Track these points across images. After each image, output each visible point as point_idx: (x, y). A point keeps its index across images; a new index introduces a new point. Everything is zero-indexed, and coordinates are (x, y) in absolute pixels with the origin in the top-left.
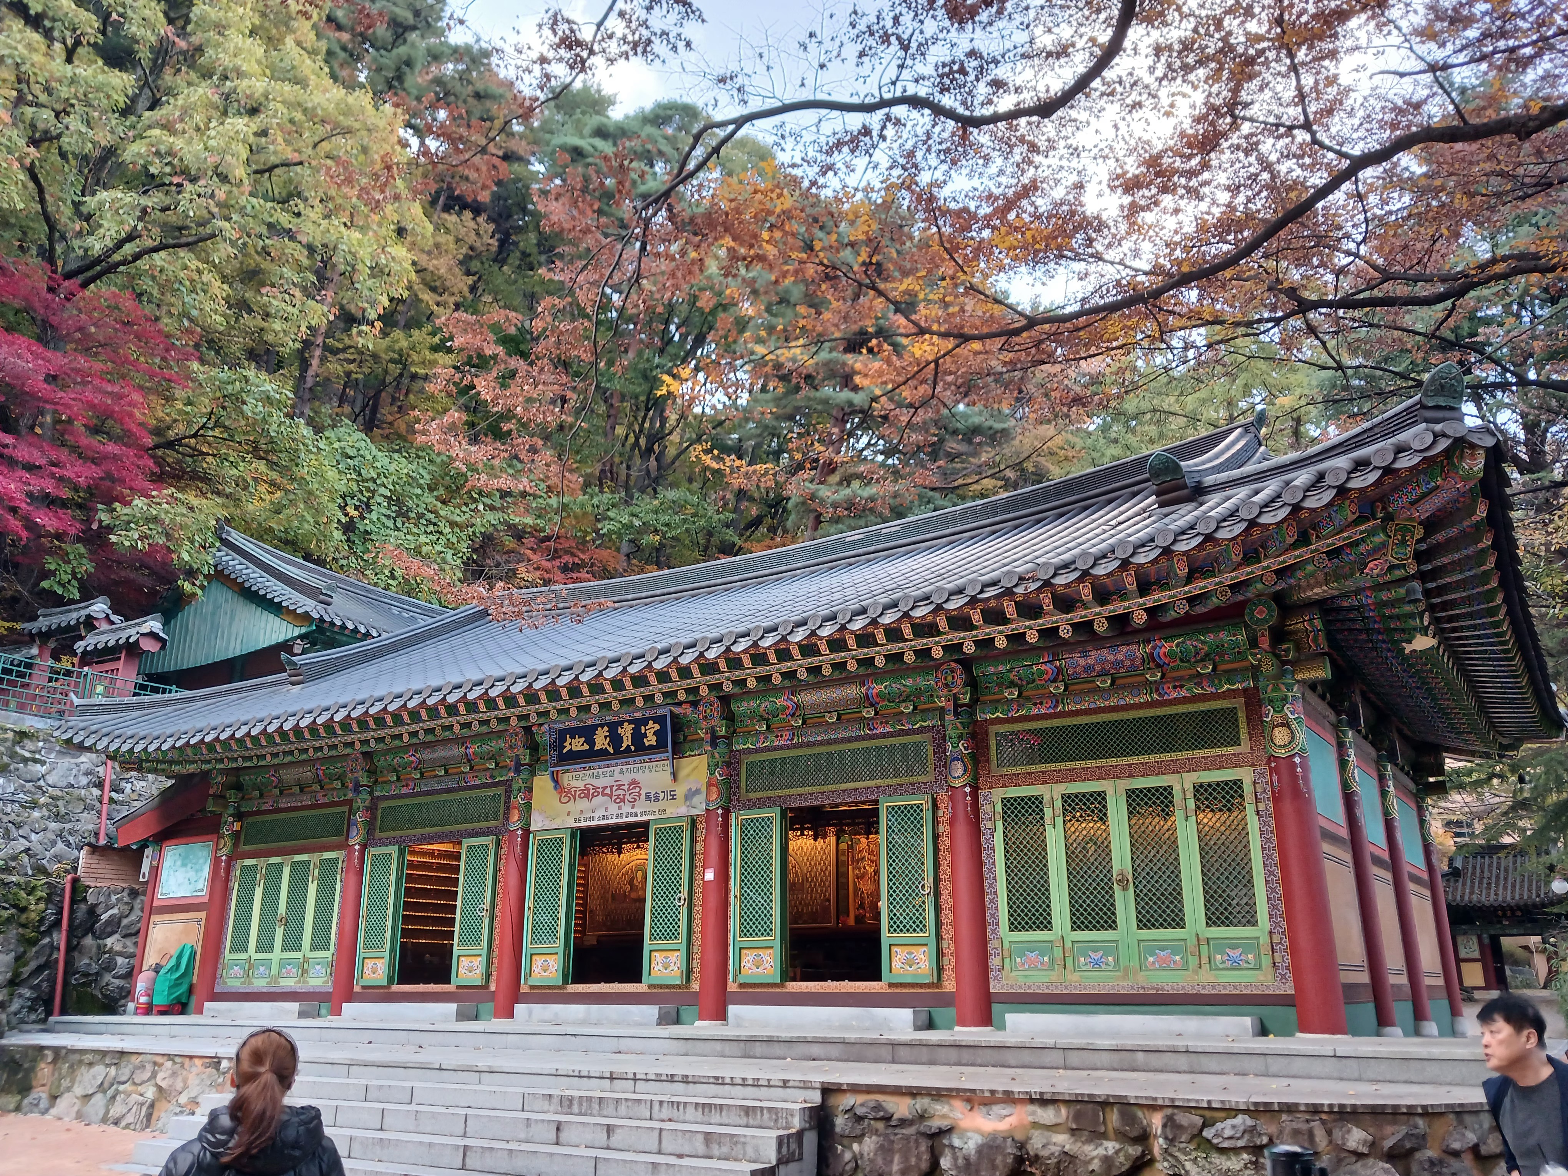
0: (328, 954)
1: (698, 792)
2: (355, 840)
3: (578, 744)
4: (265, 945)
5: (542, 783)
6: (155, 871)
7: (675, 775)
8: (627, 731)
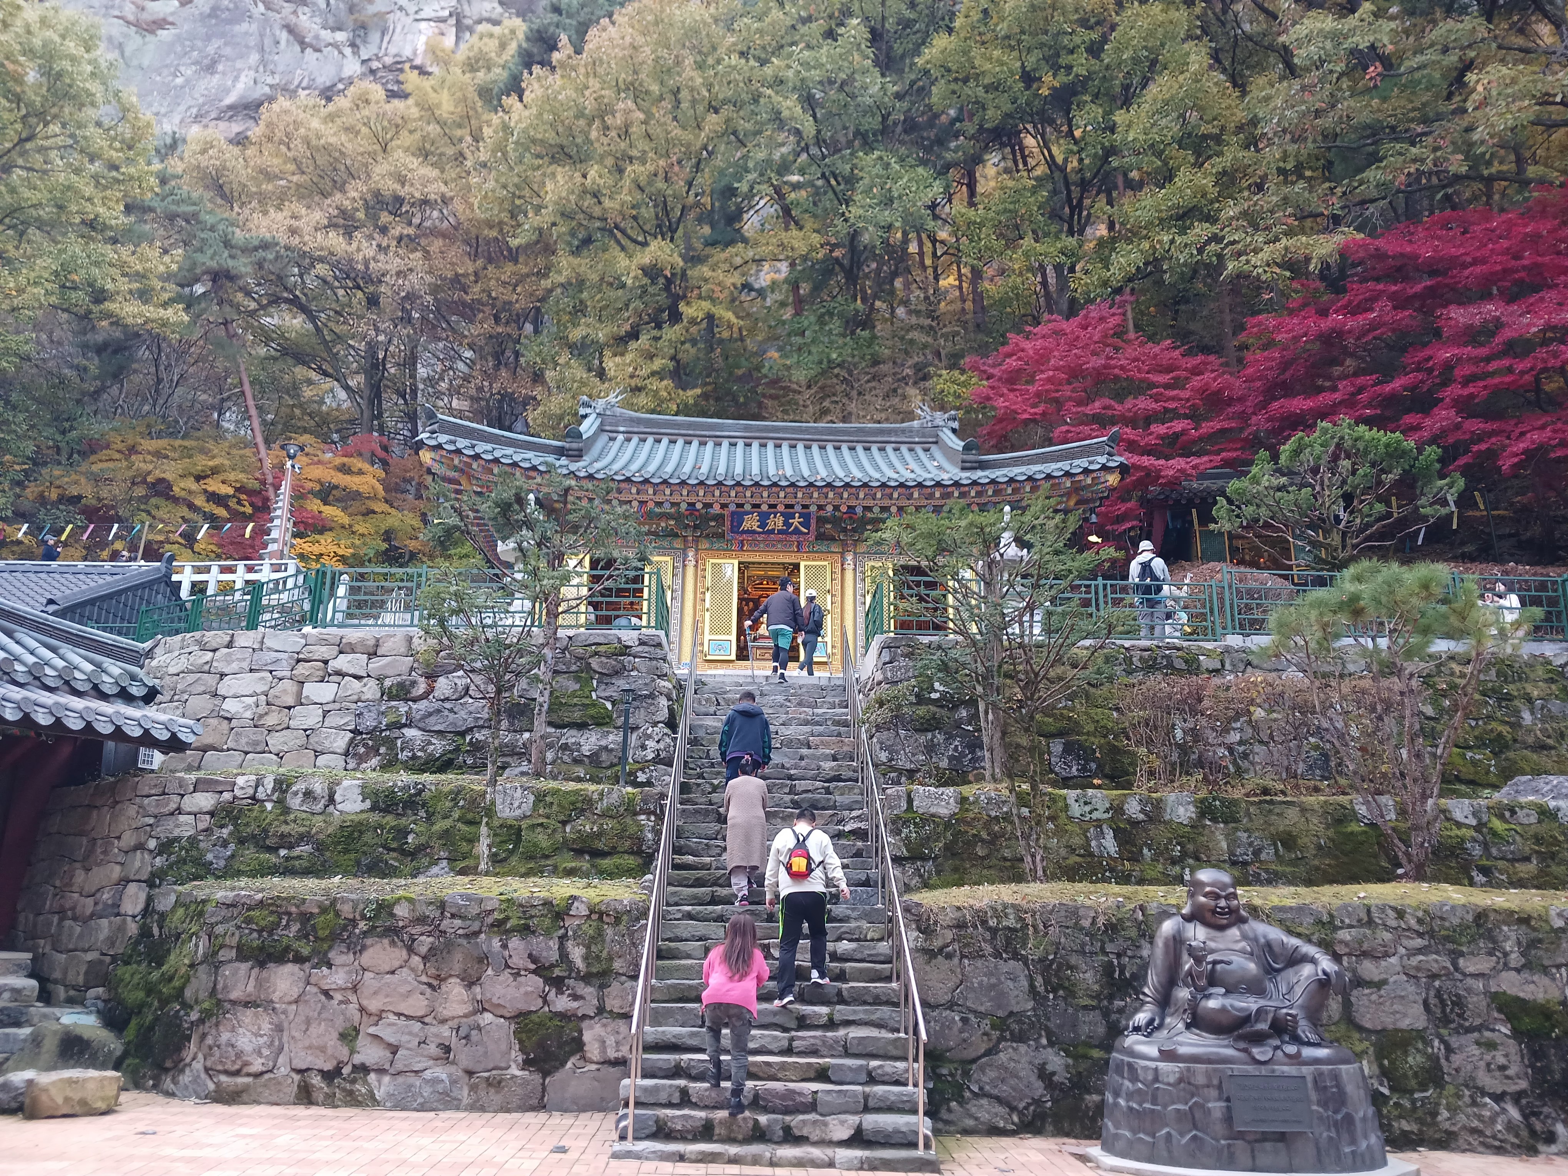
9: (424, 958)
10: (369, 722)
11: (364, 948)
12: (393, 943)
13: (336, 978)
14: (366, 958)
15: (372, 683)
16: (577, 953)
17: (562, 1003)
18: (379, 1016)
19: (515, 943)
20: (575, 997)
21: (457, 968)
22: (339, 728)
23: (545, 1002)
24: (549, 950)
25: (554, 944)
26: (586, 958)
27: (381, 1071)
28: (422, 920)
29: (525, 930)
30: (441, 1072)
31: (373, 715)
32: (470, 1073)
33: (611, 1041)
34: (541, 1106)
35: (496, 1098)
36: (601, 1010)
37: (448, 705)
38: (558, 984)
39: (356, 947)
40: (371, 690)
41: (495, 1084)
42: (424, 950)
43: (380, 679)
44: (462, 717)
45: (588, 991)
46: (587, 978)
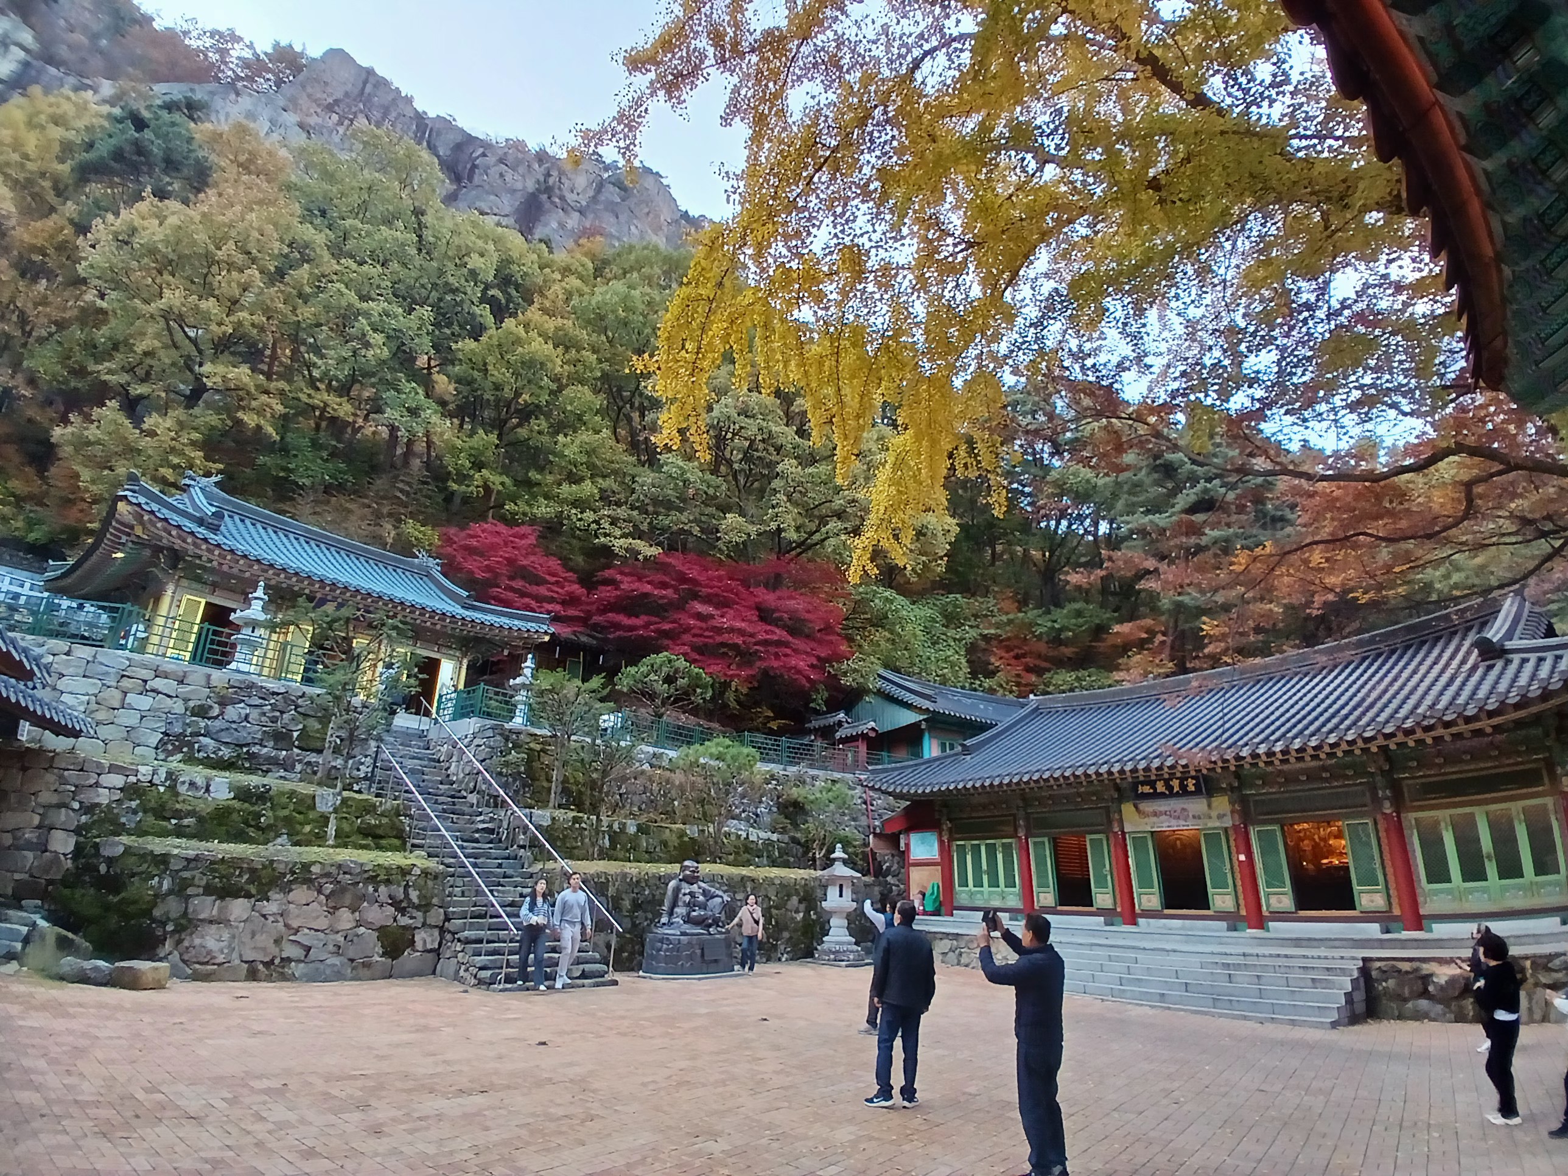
0: (1016, 890)
1: (1224, 815)
2: (1021, 834)
3: (1147, 789)
4: (978, 883)
5: (1128, 809)
6: (907, 845)
7: (1209, 806)
8: (1175, 783)
9: (327, 897)
10: (177, 729)
11: (291, 890)
12: (309, 888)
13: (271, 907)
14: (291, 896)
15: (180, 702)
16: (414, 895)
17: (404, 921)
18: (297, 931)
19: (382, 889)
20: (411, 918)
21: (348, 902)
22: (153, 730)
23: (395, 920)
24: (400, 893)
25: (401, 890)
26: (419, 897)
27: (299, 961)
28: (328, 875)
29: (388, 882)
30: (336, 961)
31: (180, 724)
32: (352, 960)
33: (428, 940)
34: (390, 977)
35: (366, 972)
36: (424, 924)
37: (234, 726)
38: (403, 911)
39: (287, 889)
40: (179, 707)
41: (367, 965)
42: (328, 892)
43: (186, 700)
44: (243, 736)
45: (419, 915)
46: (418, 908)
